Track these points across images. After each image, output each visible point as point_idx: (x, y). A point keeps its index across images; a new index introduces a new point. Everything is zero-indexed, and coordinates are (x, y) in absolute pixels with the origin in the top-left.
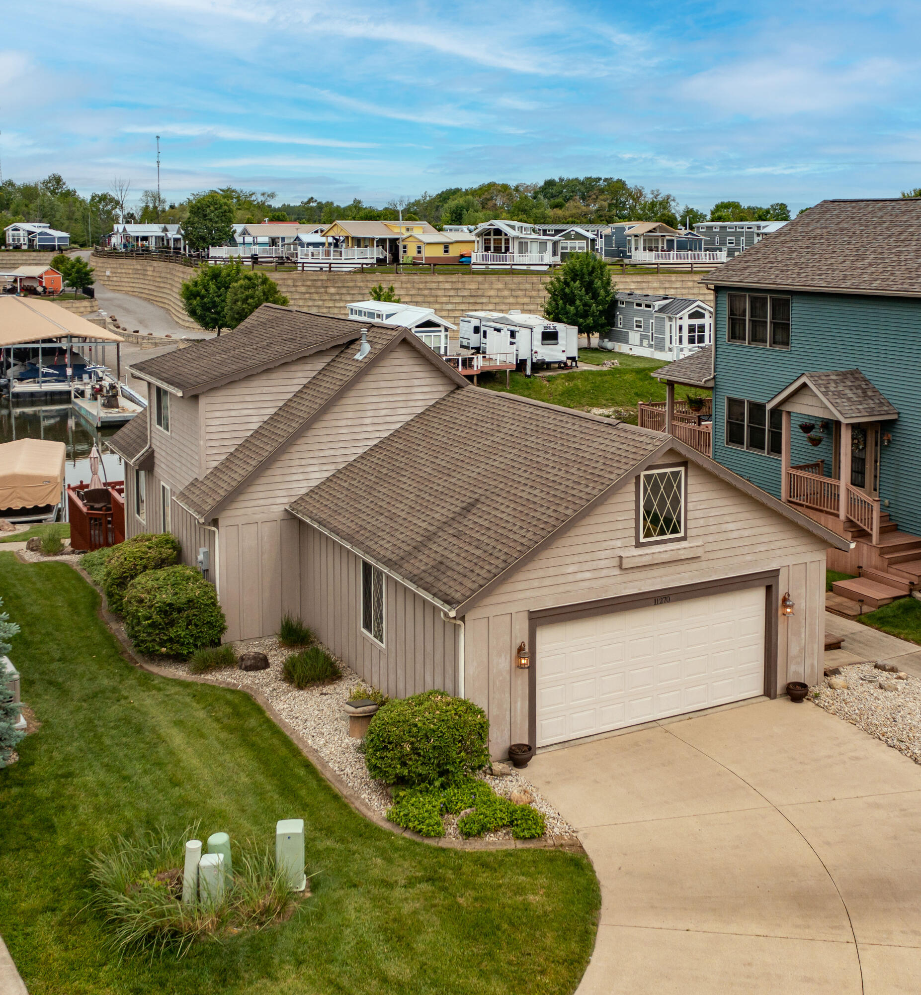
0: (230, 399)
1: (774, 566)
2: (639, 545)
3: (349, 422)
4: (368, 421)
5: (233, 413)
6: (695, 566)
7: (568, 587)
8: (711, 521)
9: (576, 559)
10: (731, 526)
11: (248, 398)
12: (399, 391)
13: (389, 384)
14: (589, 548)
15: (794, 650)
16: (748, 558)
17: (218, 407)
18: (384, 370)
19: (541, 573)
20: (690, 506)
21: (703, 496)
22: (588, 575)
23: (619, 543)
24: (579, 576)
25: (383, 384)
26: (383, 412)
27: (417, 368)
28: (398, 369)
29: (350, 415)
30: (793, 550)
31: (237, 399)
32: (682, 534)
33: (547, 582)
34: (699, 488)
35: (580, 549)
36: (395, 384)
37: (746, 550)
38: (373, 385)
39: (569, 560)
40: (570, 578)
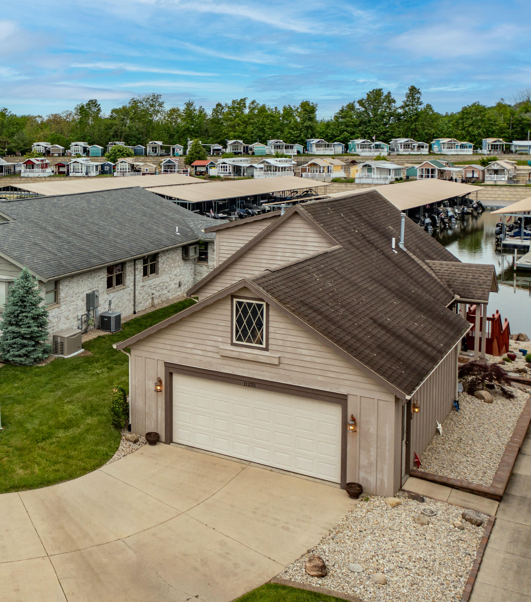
0: (232, 237)
1: (343, 391)
2: (233, 344)
3: (267, 257)
4: (279, 258)
5: (233, 245)
6: (274, 370)
7: (188, 356)
8: (288, 344)
9: (192, 340)
10: (304, 352)
11: (240, 238)
12: (297, 243)
13: (292, 238)
14: (200, 336)
15: (364, 461)
16: (320, 378)
17: (225, 240)
18: (289, 229)
19: (172, 342)
20: (271, 329)
21: (282, 325)
22: (200, 352)
23: (220, 339)
24: (195, 351)
25: (288, 238)
26: (288, 255)
27: (309, 231)
28: (297, 230)
29: (268, 253)
30: (362, 385)
31: (235, 237)
32: (264, 346)
33: (175, 348)
34: (279, 319)
35: (195, 335)
36: (295, 238)
37: (318, 372)
38: (282, 237)
39: (188, 340)
40: (189, 351)
